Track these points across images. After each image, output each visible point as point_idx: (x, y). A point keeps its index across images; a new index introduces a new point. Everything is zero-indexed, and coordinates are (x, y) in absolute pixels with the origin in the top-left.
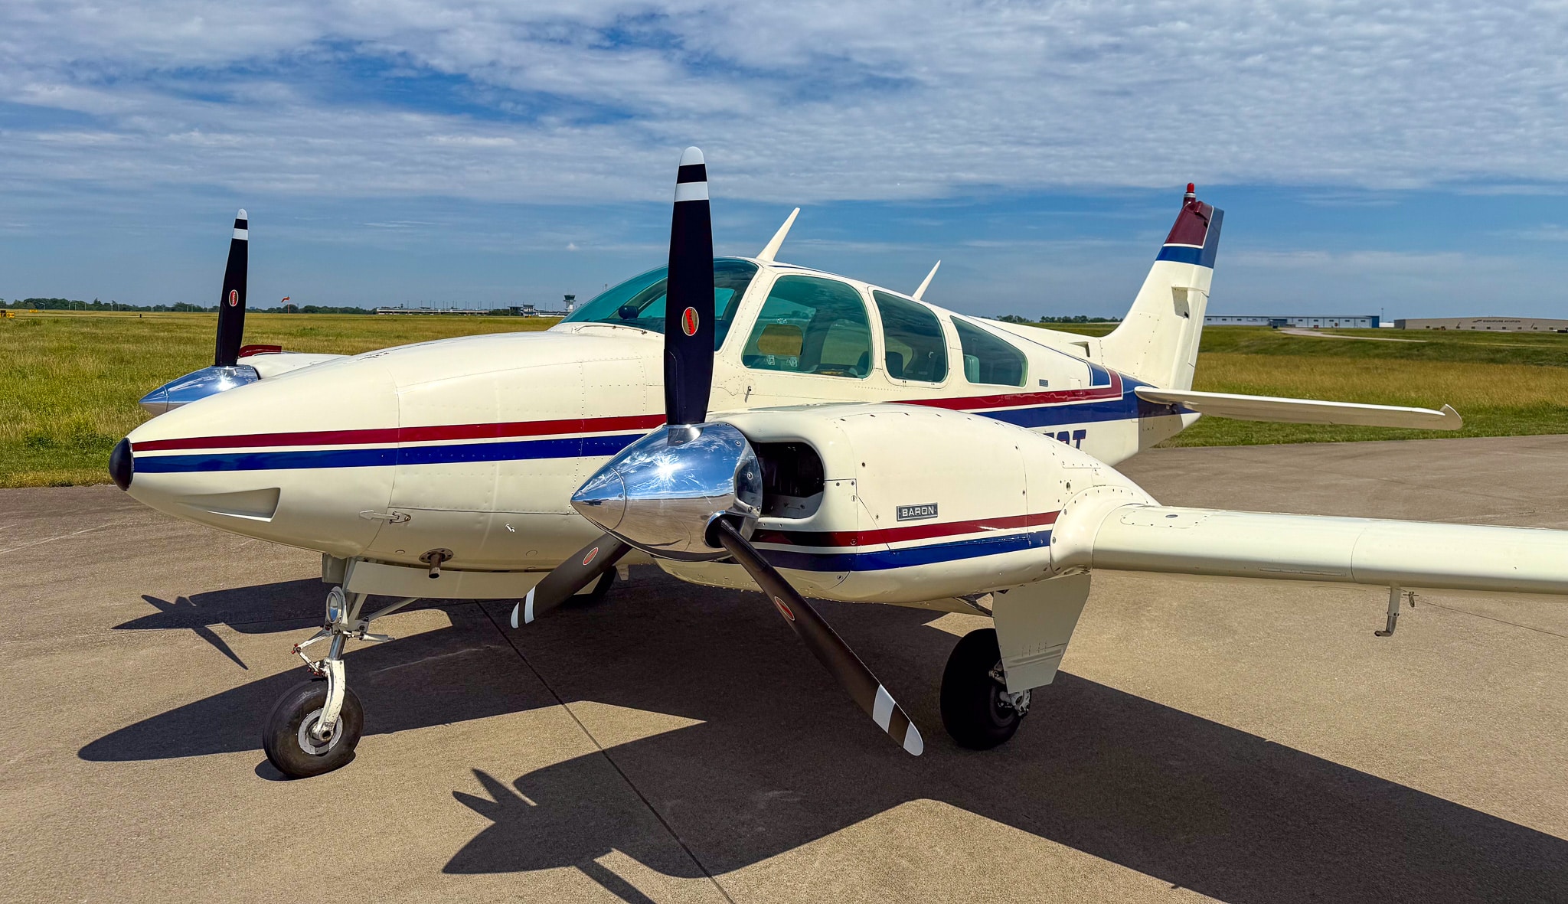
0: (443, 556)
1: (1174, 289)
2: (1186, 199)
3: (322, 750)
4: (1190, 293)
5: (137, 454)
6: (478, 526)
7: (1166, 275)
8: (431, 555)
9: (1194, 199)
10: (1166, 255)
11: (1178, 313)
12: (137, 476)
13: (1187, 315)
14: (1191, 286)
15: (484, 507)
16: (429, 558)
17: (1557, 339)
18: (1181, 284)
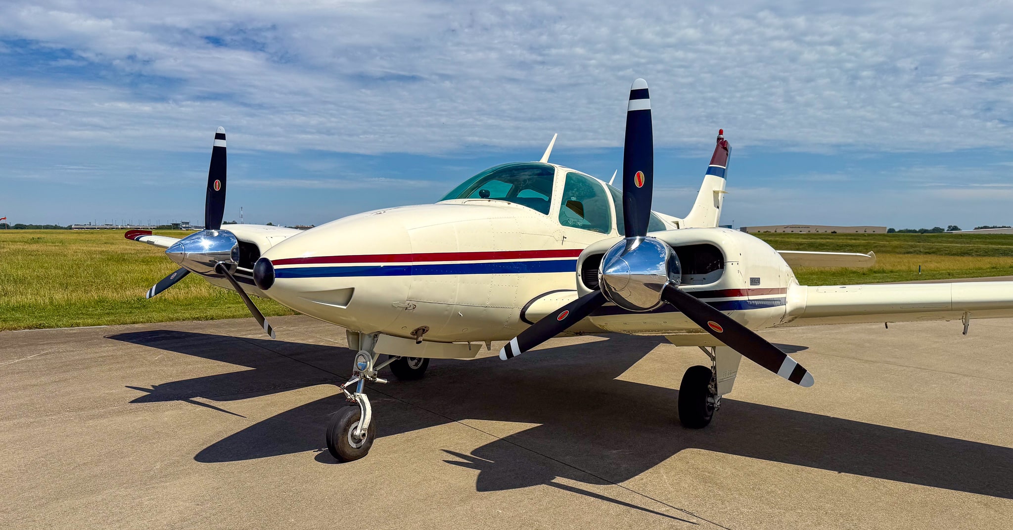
0: (424, 330)
1: (714, 192)
2: (719, 139)
3: (359, 445)
4: (720, 194)
5: (276, 267)
6: (446, 313)
7: (712, 184)
8: (418, 329)
9: (723, 139)
10: (710, 171)
11: (715, 206)
12: (277, 280)
13: (718, 207)
14: (721, 190)
15: (450, 301)
16: (416, 333)
17: (831, 237)
18: (716, 189)
